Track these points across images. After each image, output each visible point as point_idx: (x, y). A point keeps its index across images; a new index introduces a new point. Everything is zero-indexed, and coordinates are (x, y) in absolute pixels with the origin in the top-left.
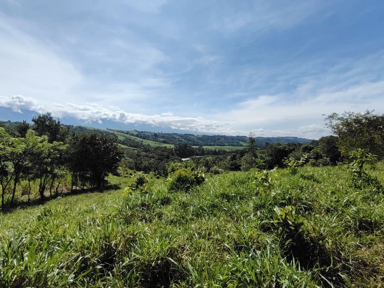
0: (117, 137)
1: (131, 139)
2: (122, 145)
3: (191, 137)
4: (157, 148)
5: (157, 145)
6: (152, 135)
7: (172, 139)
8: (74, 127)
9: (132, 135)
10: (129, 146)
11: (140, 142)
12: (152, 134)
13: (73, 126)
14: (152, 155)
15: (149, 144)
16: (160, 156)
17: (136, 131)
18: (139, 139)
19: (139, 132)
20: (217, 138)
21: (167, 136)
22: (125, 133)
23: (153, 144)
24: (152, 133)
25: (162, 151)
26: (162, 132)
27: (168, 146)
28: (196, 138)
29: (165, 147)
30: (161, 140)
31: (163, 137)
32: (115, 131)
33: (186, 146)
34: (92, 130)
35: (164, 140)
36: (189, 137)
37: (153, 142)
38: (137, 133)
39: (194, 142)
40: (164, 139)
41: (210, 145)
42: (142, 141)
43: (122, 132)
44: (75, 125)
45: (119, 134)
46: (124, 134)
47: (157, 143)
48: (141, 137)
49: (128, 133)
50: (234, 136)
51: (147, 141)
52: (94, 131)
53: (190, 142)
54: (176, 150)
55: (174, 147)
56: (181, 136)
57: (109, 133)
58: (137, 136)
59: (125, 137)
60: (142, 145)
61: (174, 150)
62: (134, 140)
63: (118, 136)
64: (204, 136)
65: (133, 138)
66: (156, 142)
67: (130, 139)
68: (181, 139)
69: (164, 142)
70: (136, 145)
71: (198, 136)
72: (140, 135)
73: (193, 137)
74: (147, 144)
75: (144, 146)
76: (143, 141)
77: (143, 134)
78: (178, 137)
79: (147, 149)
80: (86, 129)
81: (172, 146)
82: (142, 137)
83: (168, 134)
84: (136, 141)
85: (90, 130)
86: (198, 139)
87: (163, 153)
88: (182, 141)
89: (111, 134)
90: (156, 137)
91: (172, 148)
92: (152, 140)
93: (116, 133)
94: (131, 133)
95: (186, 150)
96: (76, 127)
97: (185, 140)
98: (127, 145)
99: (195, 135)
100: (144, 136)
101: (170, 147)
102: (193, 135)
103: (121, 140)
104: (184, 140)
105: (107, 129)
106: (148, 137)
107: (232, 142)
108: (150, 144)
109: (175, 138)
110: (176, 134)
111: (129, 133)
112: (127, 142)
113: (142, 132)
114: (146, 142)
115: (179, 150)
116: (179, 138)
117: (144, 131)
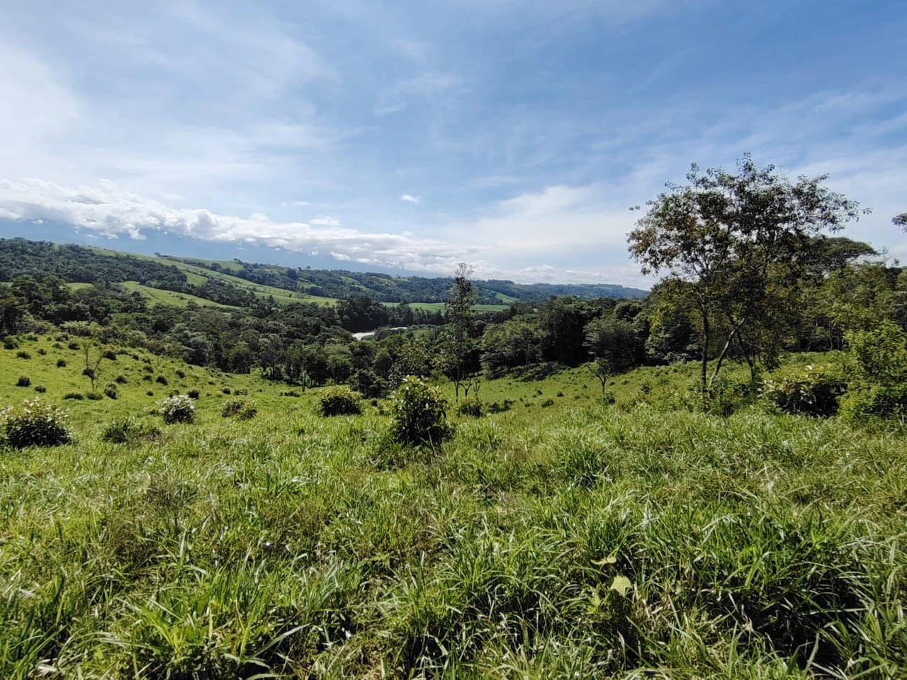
0: (186, 277)
1: (224, 284)
2: (200, 297)
3: (382, 280)
4: (291, 308)
5: (294, 300)
6: (282, 274)
7: (335, 286)
8: (56, 248)
9: (227, 272)
10: (218, 302)
11: (248, 292)
12: (282, 272)
13: (52, 244)
14: (275, 325)
15: (271, 297)
16: (297, 326)
17: (240, 263)
18: (245, 284)
19: (246, 266)
20: (444, 284)
21: (321, 276)
22: (208, 268)
23: (282, 296)
24: (282, 269)
25: (305, 314)
26: (309, 267)
27: (321, 302)
28: (394, 284)
29: (314, 305)
30: (308, 286)
31: (311, 280)
32: (180, 261)
33: (367, 302)
34: (111, 257)
35: (313, 288)
36: (378, 281)
37: (283, 290)
38: (241, 268)
39: (389, 292)
40: (314, 285)
41: (428, 301)
42: (254, 290)
43: (200, 264)
44: (59, 241)
45: (190, 270)
46: (205, 271)
47: (294, 294)
48: (251, 279)
49: (215, 267)
50: (483, 282)
51: (268, 288)
52: (116, 258)
53: (378, 293)
54: (341, 313)
55: (336, 305)
56: (358, 278)
57: (162, 266)
58: (242, 275)
59: (208, 277)
60: (254, 300)
61: (336, 311)
62: (231, 286)
63: (187, 274)
64: (415, 278)
65: (228, 279)
66: (290, 292)
67: (220, 284)
68: (356, 286)
69: (314, 292)
70: (236, 298)
71: (399, 277)
72: (248, 273)
73: (386, 280)
74: (267, 296)
75: (258, 300)
76: (257, 288)
77: (256, 270)
78: (350, 280)
79: (265, 311)
80: (93, 255)
81: (333, 303)
82: (254, 277)
83: (325, 272)
84: (237, 288)
85: (106, 257)
86: (400, 285)
87: (306, 319)
88: (359, 290)
89: (167, 267)
90: (291, 278)
91: (331, 306)
92: (282, 285)
93: (181, 267)
94: (224, 267)
95: (368, 312)
96: (61, 247)
97: (367, 287)
98: (212, 299)
99: (393, 277)
100: (261, 276)
101: (327, 304)
102: (389, 277)
103: (196, 285)
104: (364, 288)
105: (155, 256)
106: (271, 279)
107: (480, 295)
108: (274, 296)
109: (342, 283)
110: (346, 273)
111: (220, 267)
112: (212, 291)
113: (255, 266)
114: (263, 292)
115: (348, 312)
116: (353, 284)
117: (259, 263)
